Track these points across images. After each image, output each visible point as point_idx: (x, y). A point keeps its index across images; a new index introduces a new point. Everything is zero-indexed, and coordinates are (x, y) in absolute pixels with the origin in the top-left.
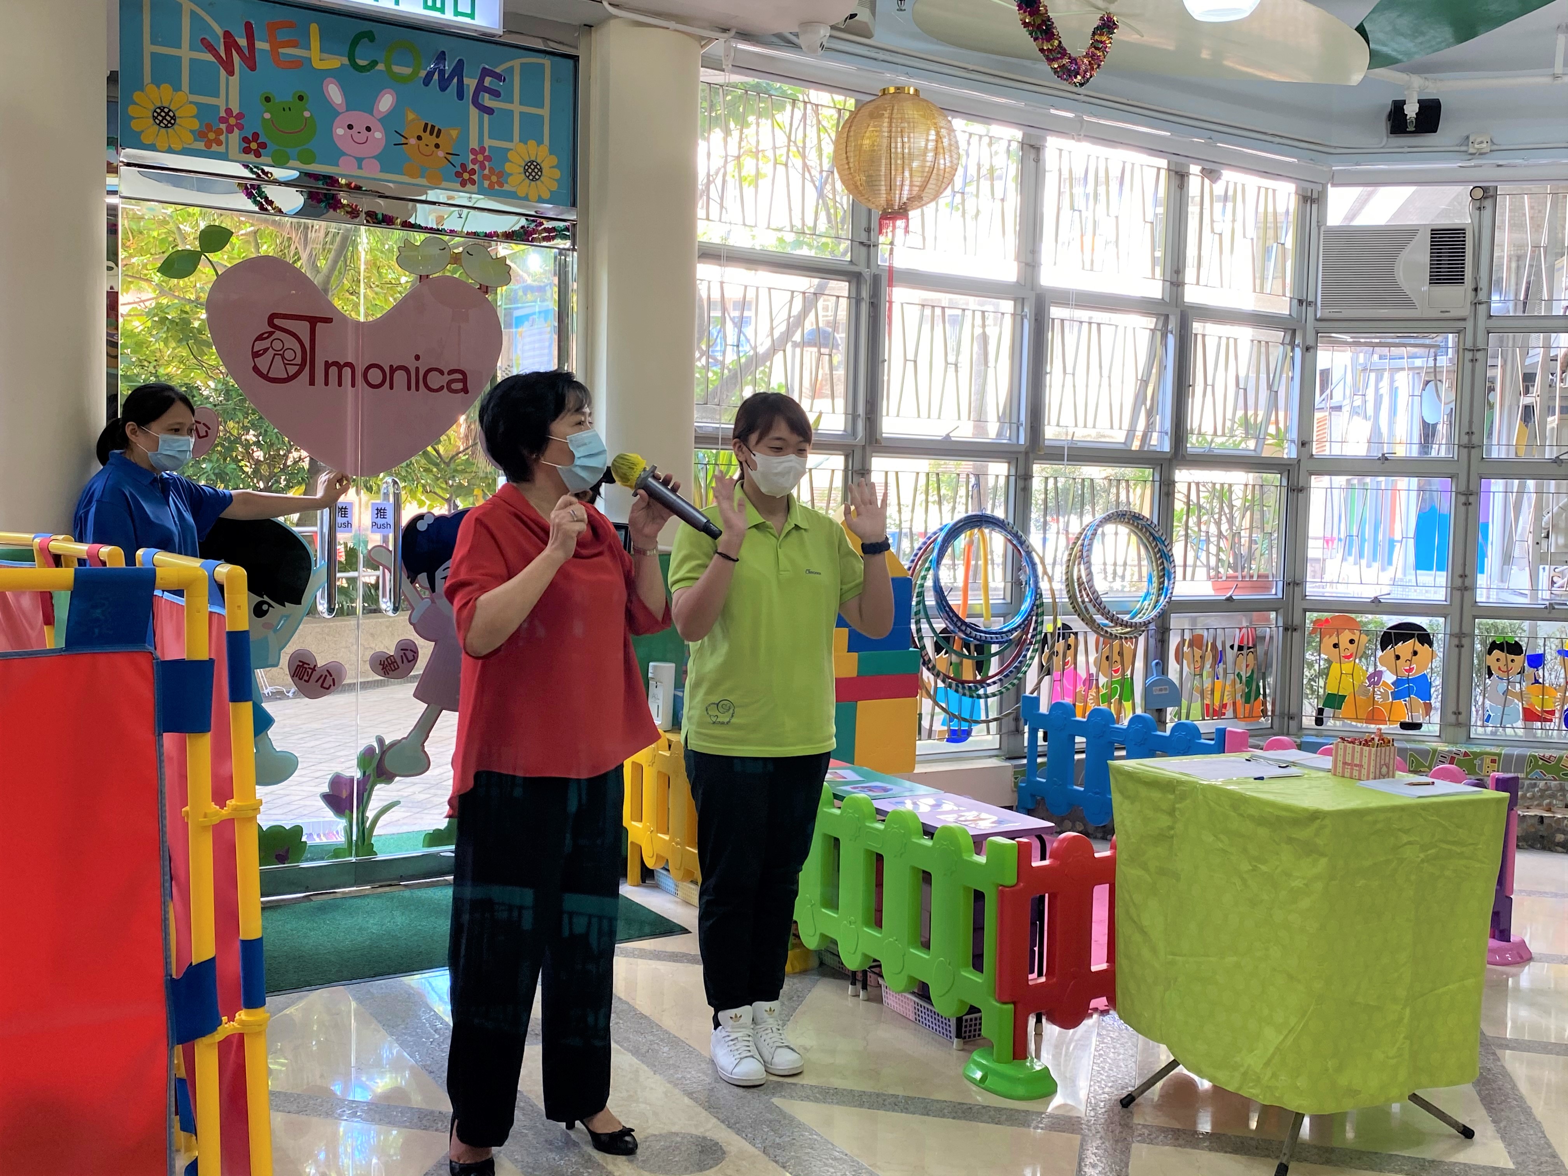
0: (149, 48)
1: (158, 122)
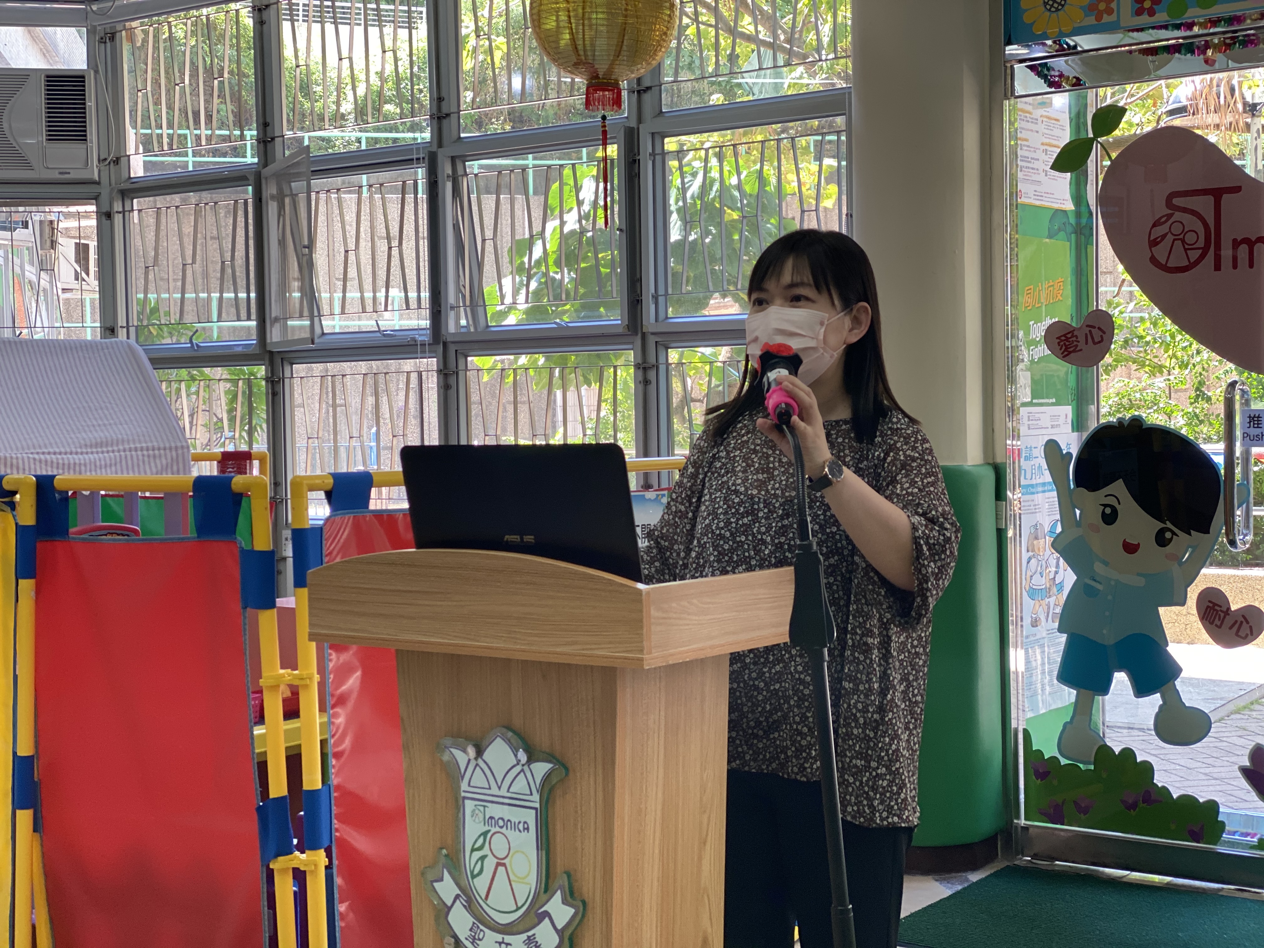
1: (1048, 7)
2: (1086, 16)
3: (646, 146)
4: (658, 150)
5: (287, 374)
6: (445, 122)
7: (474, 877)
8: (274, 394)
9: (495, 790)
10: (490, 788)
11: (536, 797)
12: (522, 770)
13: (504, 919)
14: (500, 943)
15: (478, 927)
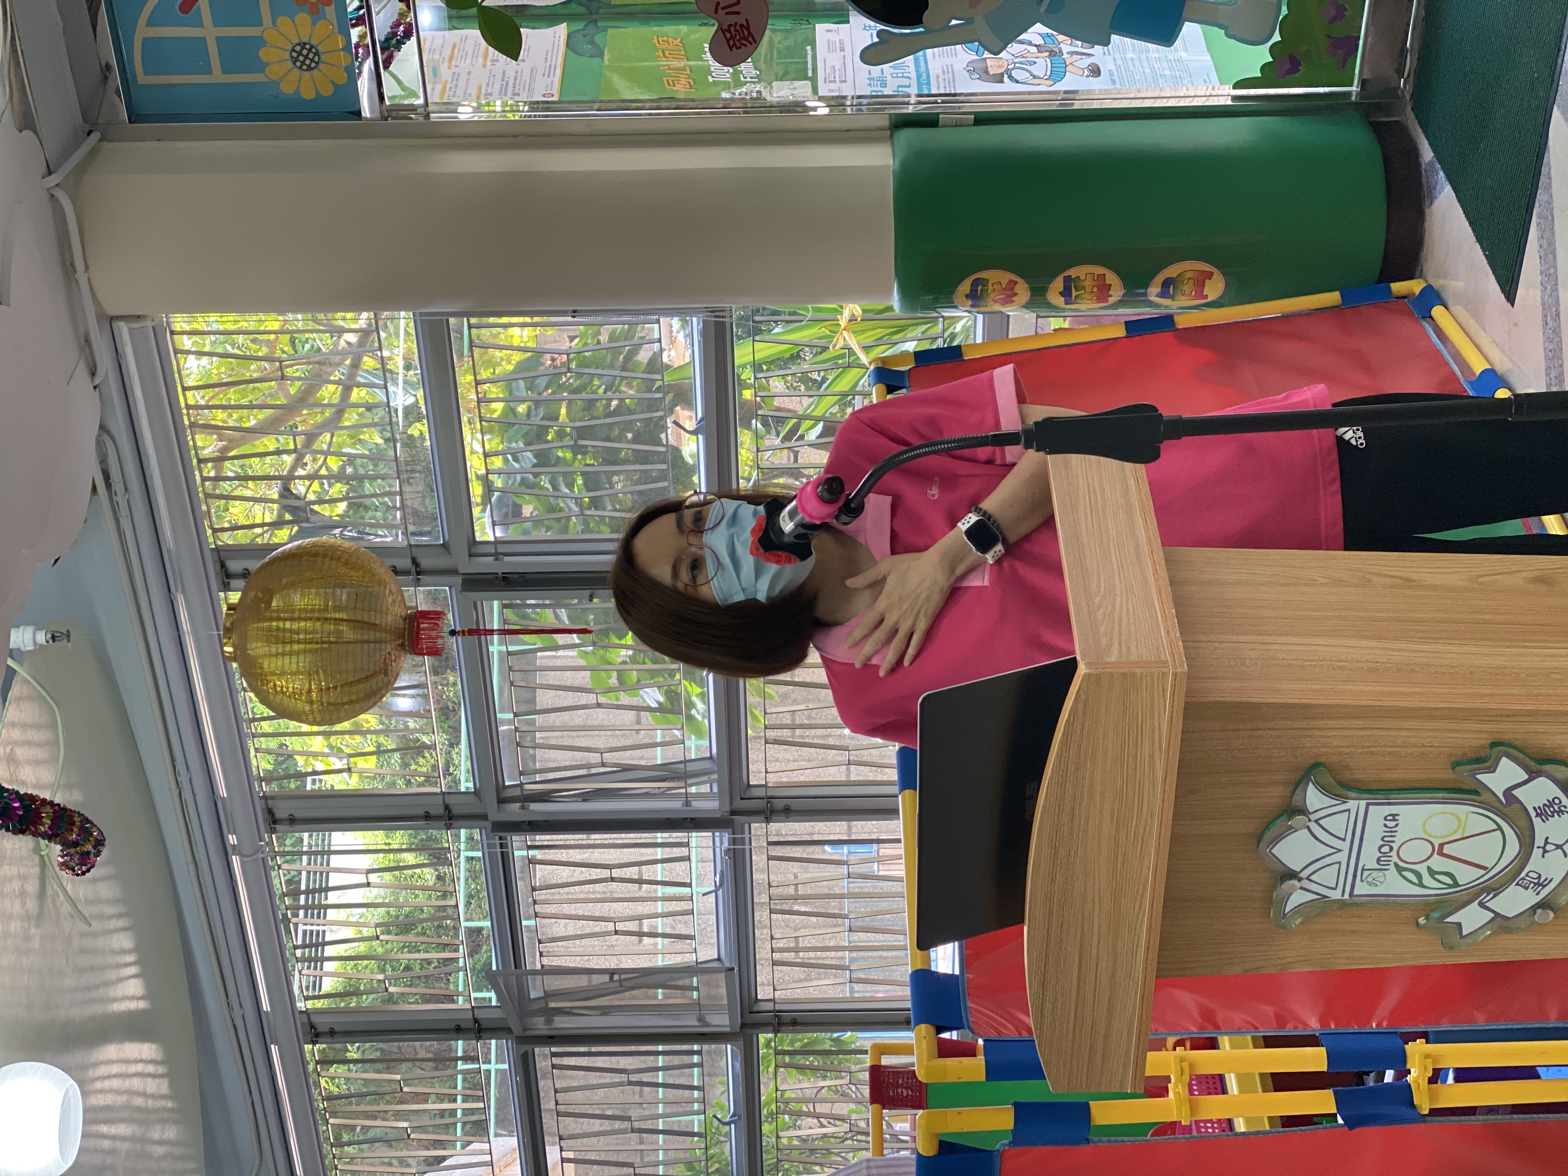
0: (217, 76)
1: (313, 65)
2: (324, 17)
3: (485, 565)
4: (491, 549)
5: (769, 1006)
6: (456, 811)
7: (1457, 884)
8: (794, 1023)
9: (1343, 857)
10: (1340, 863)
11: (1352, 804)
12: (1316, 821)
13: (1513, 847)
14: (1545, 851)
15: (1523, 879)
